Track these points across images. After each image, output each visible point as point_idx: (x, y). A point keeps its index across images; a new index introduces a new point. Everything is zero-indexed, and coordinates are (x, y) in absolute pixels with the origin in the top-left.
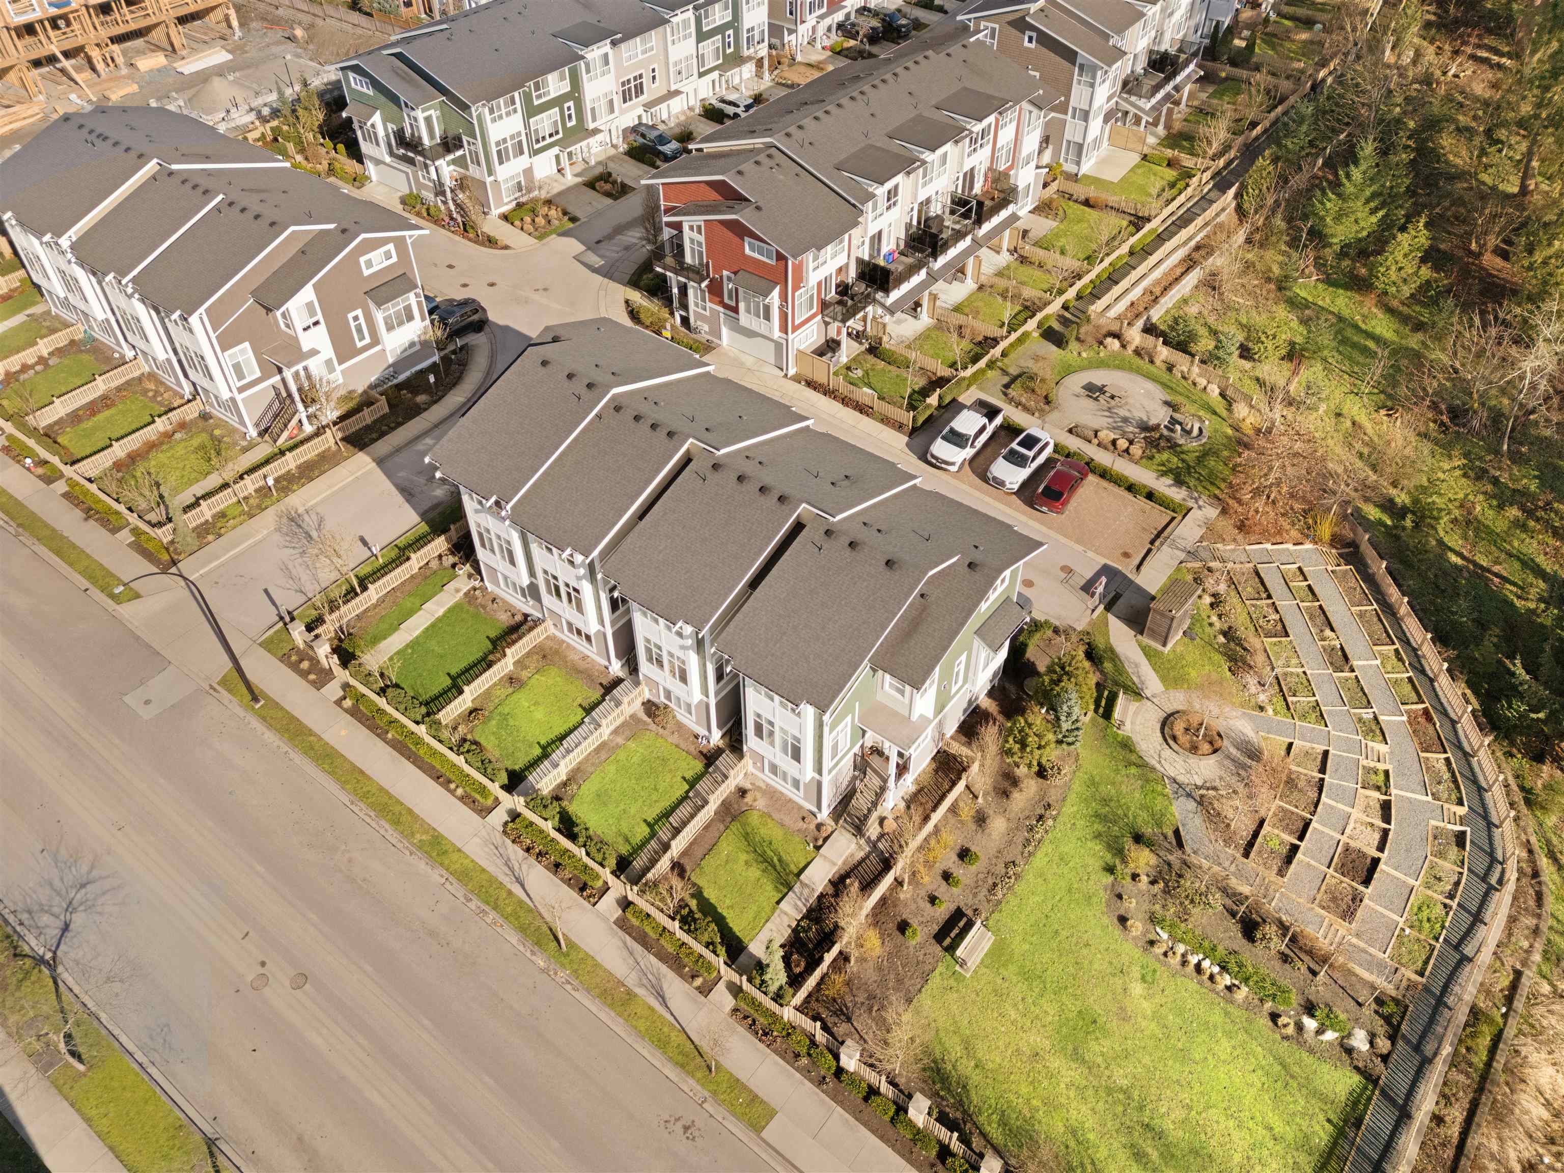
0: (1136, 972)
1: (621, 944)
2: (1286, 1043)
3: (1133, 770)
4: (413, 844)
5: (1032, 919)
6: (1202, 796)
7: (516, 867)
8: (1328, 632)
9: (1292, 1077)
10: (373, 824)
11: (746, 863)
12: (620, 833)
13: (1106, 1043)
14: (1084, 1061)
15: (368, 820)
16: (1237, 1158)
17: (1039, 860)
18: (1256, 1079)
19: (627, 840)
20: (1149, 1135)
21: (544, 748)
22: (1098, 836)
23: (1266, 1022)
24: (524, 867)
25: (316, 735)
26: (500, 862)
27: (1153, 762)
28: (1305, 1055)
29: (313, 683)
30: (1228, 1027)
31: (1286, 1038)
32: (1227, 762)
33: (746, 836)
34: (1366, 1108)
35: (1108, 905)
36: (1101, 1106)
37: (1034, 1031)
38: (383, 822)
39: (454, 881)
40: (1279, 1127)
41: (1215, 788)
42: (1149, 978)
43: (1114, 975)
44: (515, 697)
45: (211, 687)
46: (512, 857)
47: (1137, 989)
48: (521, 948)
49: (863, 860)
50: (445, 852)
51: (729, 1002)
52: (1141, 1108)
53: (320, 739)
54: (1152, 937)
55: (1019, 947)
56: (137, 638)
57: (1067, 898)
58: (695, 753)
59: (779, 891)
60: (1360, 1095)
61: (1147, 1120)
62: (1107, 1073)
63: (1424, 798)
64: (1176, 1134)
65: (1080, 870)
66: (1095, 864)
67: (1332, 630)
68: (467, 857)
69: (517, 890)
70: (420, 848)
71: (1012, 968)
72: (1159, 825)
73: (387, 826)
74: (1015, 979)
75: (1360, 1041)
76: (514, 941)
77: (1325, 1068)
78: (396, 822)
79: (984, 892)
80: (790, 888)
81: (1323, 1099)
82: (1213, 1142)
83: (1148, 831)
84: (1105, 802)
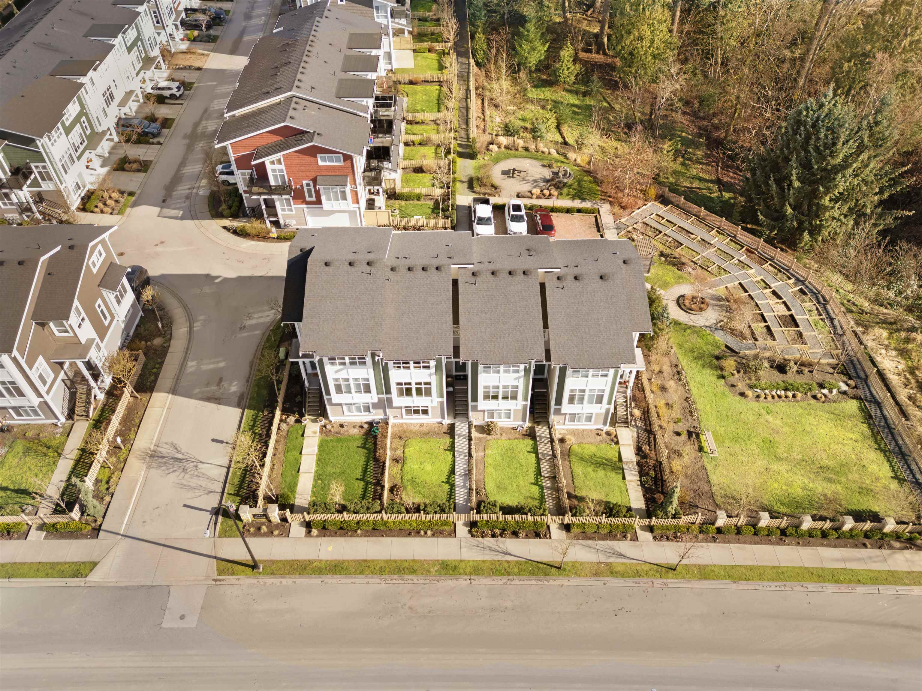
0: (763, 412)
1: (581, 547)
2: (826, 405)
3: (688, 331)
4: (435, 576)
5: (714, 416)
6: (721, 326)
7: (498, 548)
8: (692, 236)
9: (839, 415)
10: (401, 582)
11: (594, 471)
12: (526, 498)
13: (781, 446)
14: (782, 459)
15: (397, 582)
16: (853, 456)
17: (694, 391)
18: (831, 424)
19: (533, 498)
20: (825, 470)
21: (448, 482)
22: (703, 367)
23: (813, 401)
24: (501, 545)
25: (315, 561)
26: (487, 552)
27: (692, 324)
28: (834, 404)
29: (280, 535)
30: (806, 412)
31: (824, 402)
32: (715, 308)
33: (582, 459)
34: (868, 410)
35: (732, 392)
36: (803, 472)
37: (757, 460)
38: (406, 577)
39: (476, 577)
40: (854, 437)
41: (722, 321)
42: (769, 411)
43: (758, 418)
44: (406, 467)
45: (216, 580)
46: (491, 545)
47: (770, 418)
48: (540, 583)
49: (638, 435)
50: (455, 567)
51: (648, 536)
52: (813, 462)
53: (321, 561)
54: (756, 394)
55: (722, 431)
56: (126, 587)
57: (717, 399)
58: (521, 437)
59: (619, 474)
60: (861, 406)
61: (819, 465)
62: (792, 458)
63: (779, 283)
64: (831, 463)
65: (711, 384)
66: (714, 379)
67: (692, 234)
68: (469, 561)
69: (510, 558)
70: (440, 575)
71: (727, 441)
72: (719, 347)
73: (410, 577)
74: (732, 445)
75: (844, 388)
76: (534, 582)
77: (844, 404)
78: (413, 571)
79: (689, 418)
80: (623, 469)
81: (854, 417)
82: (843, 457)
83: (717, 353)
84: (692, 351)
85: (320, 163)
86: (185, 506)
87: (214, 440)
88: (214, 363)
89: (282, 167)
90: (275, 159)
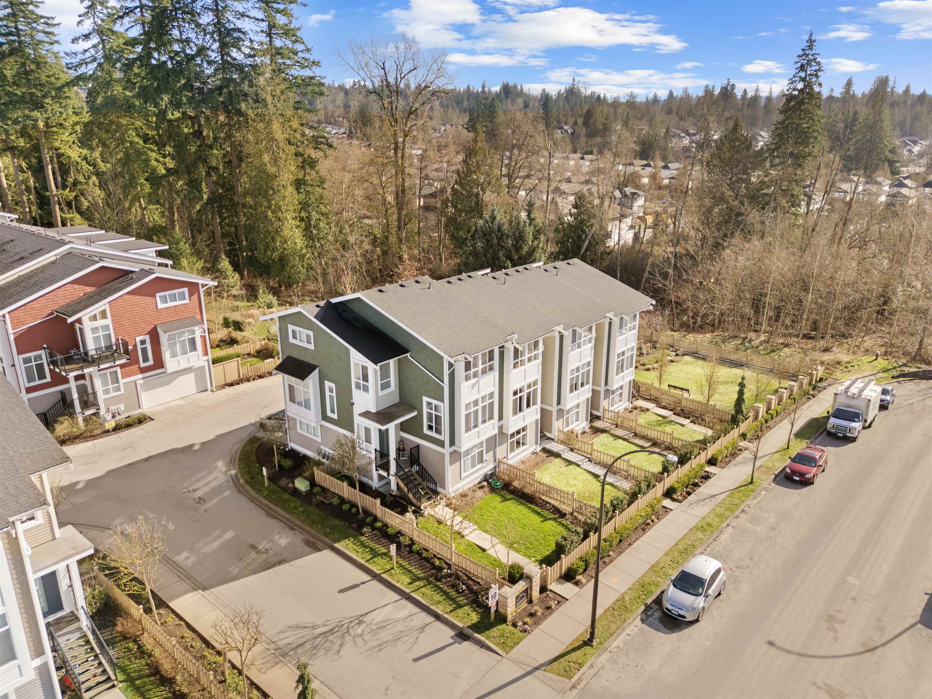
45: (574, 687)
85: (161, 306)
86: (416, 660)
87: (342, 591)
88: (215, 540)
89: (108, 321)
90: (96, 312)
